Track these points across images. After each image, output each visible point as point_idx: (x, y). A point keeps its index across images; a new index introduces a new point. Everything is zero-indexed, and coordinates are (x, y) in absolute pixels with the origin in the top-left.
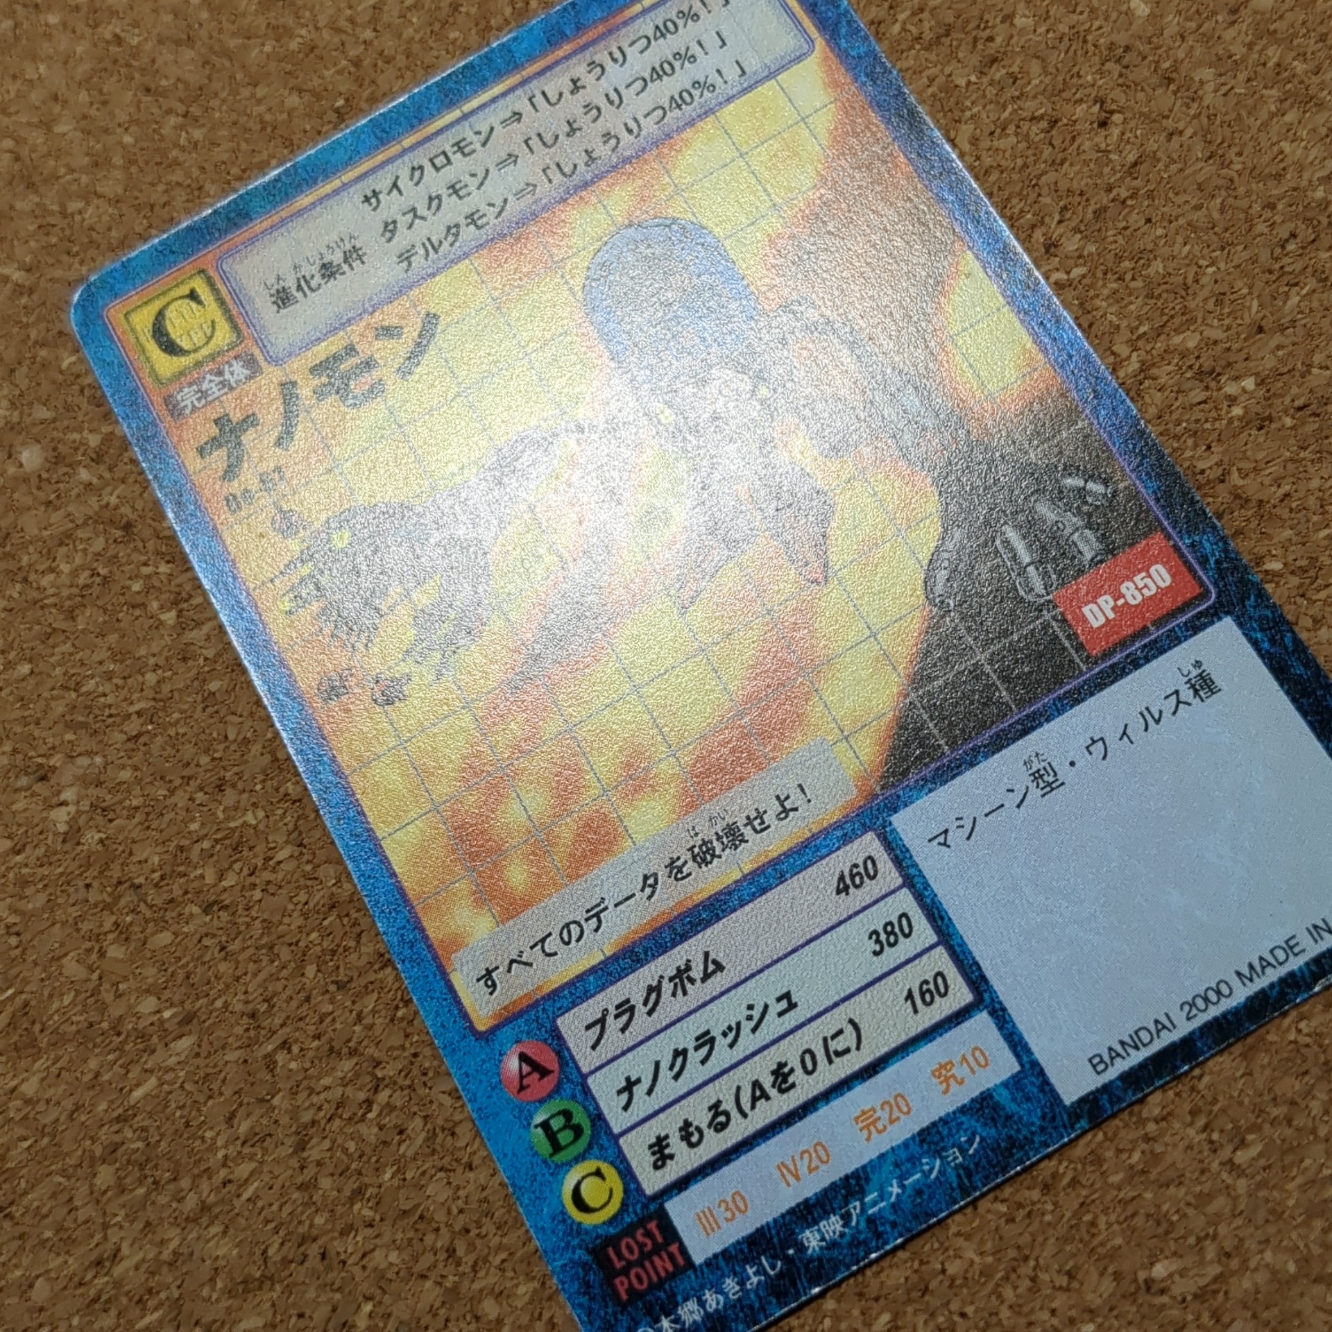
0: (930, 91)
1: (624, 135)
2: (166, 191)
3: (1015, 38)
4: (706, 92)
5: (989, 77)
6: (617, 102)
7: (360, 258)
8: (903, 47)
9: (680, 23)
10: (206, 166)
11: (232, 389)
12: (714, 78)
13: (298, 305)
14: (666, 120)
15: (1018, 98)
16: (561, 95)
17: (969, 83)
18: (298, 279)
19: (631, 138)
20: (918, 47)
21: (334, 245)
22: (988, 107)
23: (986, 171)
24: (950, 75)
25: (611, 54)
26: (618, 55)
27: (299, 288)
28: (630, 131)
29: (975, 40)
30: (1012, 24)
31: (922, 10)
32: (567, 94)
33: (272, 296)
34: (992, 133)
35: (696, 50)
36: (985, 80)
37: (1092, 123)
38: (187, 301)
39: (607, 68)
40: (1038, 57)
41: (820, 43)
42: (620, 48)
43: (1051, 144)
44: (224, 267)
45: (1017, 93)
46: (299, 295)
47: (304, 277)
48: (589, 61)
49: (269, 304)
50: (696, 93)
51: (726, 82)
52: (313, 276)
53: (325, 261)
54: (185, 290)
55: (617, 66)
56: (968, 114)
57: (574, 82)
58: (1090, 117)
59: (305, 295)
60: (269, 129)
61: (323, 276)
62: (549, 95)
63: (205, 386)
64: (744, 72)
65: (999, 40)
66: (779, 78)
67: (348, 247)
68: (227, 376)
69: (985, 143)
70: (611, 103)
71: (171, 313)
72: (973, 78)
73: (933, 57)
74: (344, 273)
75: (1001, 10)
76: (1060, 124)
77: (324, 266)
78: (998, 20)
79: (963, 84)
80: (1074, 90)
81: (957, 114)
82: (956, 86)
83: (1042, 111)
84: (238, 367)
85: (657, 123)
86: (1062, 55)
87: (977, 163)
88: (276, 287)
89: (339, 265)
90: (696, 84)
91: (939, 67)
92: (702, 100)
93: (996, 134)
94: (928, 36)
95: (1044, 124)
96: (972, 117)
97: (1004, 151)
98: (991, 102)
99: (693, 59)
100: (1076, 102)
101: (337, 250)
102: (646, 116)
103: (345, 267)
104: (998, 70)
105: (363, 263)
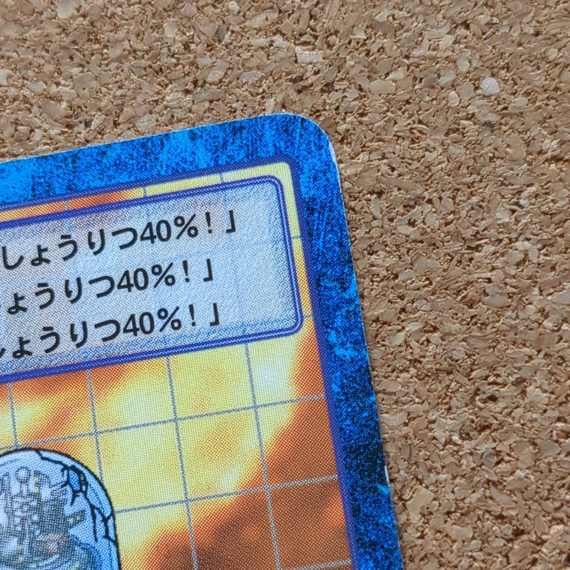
0: (405, 430)
1: (65, 338)
3: (520, 410)
4: (169, 327)
5: (473, 443)
6: (74, 294)
8: (398, 364)
9: (176, 230)
12: (183, 315)
14: (115, 340)
15: (495, 484)
16: (21, 259)
17: (449, 441)
19: (73, 345)
20: (413, 371)
22: (457, 481)
23: (425, 556)
24: (434, 422)
25: (90, 234)
26: (96, 239)
28: (74, 337)
29: (477, 392)
30: (524, 392)
31: (435, 329)
32: (27, 262)
34: (449, 513)
35: (178, 272)
36: (468, 445)
37: (561, 553)
39: (80, 250)
40: (535, 444)
41: (308, 325)
42: (102, 232)
43: (506, 556)
45: (495, 478)
48: (65, 233)
50: (159, 323)
51: (194, 324)
55: (91, 251)
56: (433, 477)
57: (41, 250)
58: (561, 544)
62: (9, 254)
64: (216, 322)
65: (501, 404)
66: (250, 345)
69: (436, 521)
70: (68, 293)
72: (456, 438)
73: (423, 390)
75: (519, 369)
76: (525, 537)
78: (512, 379)
79: (443, 440)
80: (557, 504)
81: (421, 472)
82: (434, 438)
83: (513, 513)
85: (105, 340)
86: (562, 456)
87: (420, 542)
90: (162, 313)
91: (426, 406)
92: (161, 335)
93: (453, 516)
94: (428, 364)
95: (508, 530)
96: (436, 483)
97: (454, 541)
98: (463, 476)
99: (171, 281)
100: (554, 519)
102: (97, 326)
104: (486, 439)
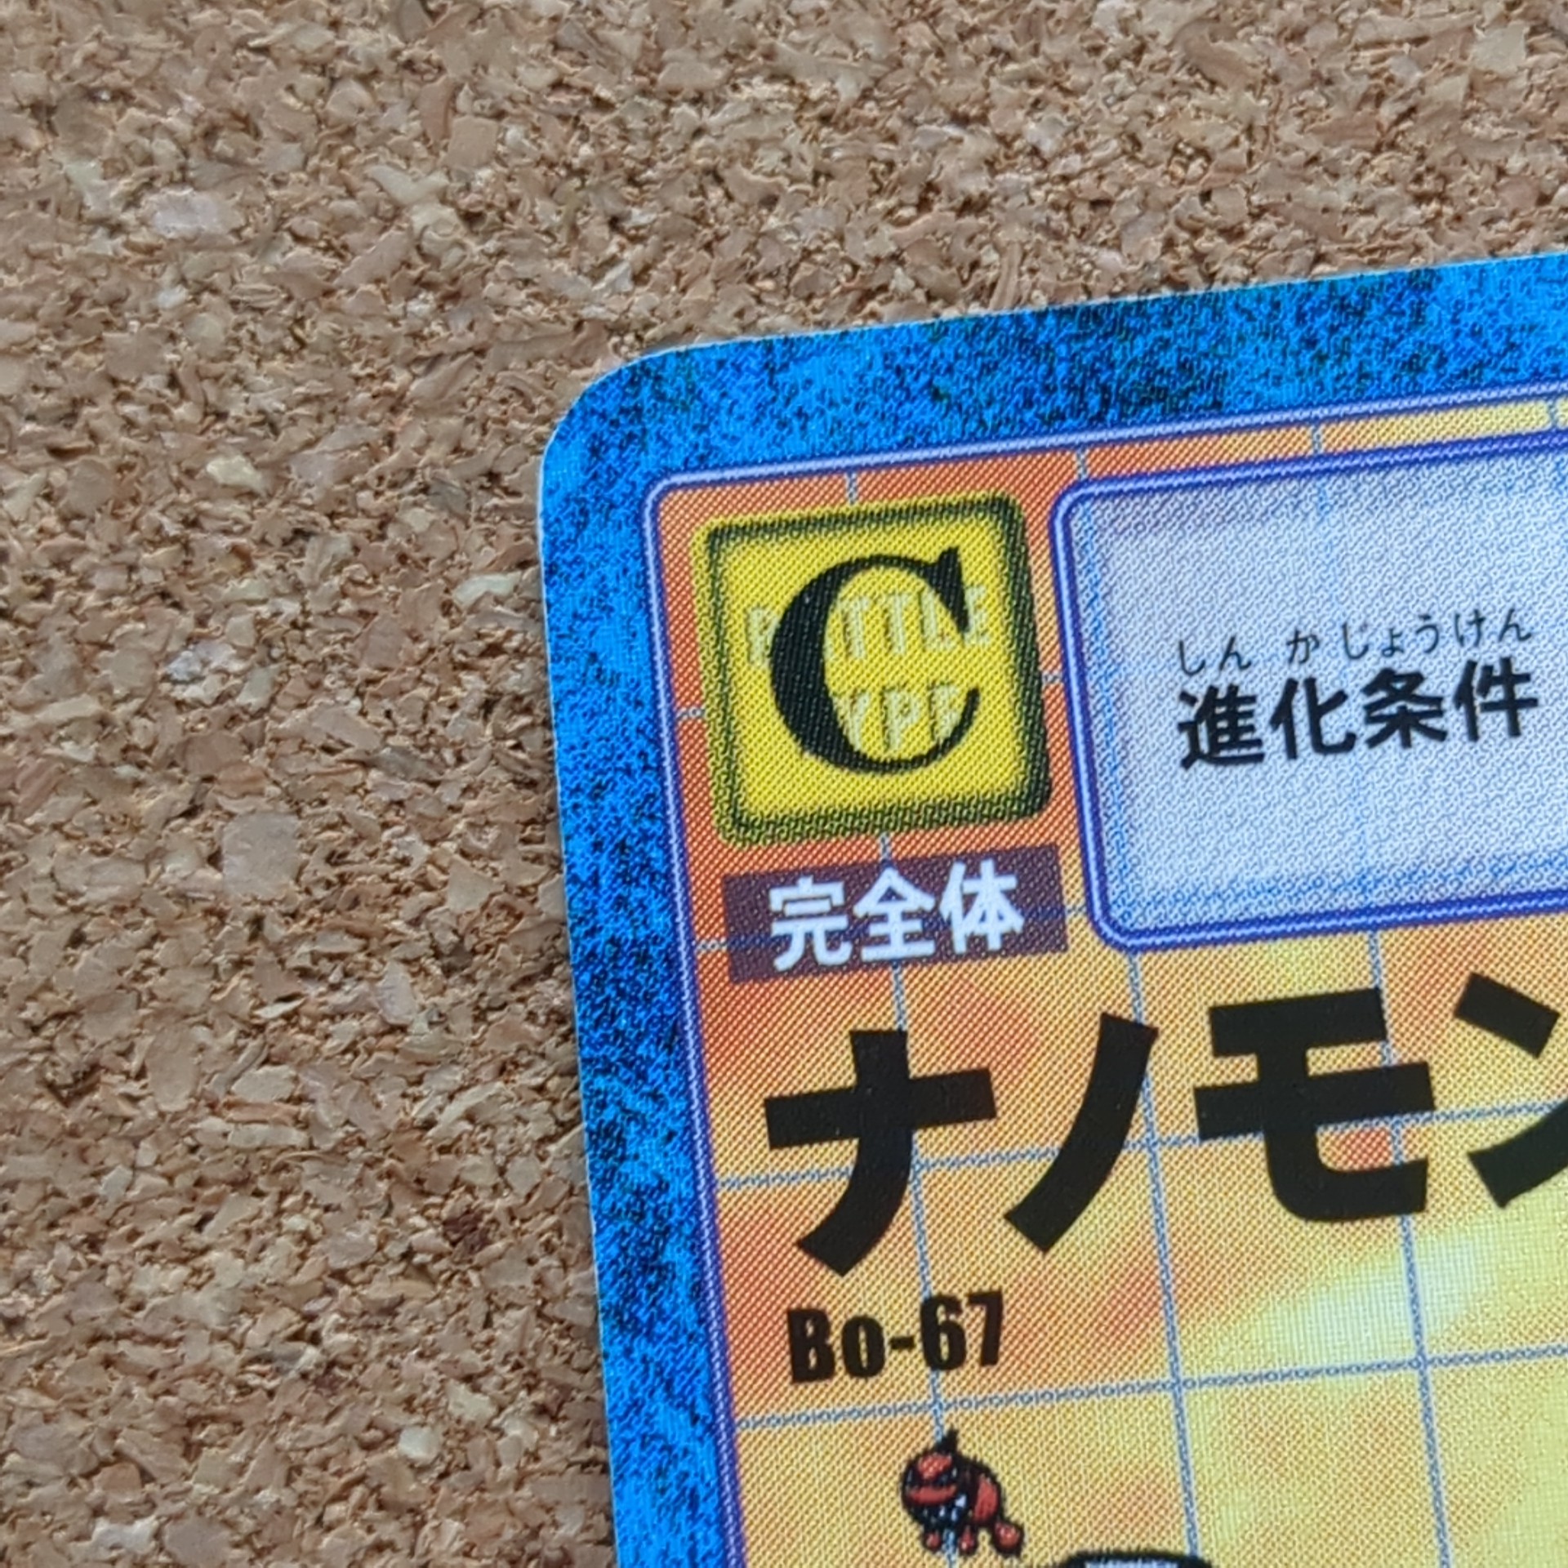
2: (991, 164)
7: (1513, 706)
10: (1146, 135)
11: (945, 953)
13: (1256, 771)
18: (1291, 687)
21: (1446, 623)
27: (1283, 716)
33: (1187, 698)
38: (915, 582)
44: (1076, 524)
46: (1274, 741)
47: (1311, 683)
49: (1168, 727)
52: (1340, 698)
53: (1402, 664)
54: (926, 544)
59: (1292, 751)
60: (1388, 112)
61: (1371, 713)
63: (867, 905)
67: (1489, 654)
68: (951, 904)
71: (853, 598)
74: (1440, 735)
77: (1386, 678)
84: (992, 886)
88: (1210, 676)
89: (1438, 700)
101: (1449, 645)
103: (1453, 720)
105: (1515, 730)
